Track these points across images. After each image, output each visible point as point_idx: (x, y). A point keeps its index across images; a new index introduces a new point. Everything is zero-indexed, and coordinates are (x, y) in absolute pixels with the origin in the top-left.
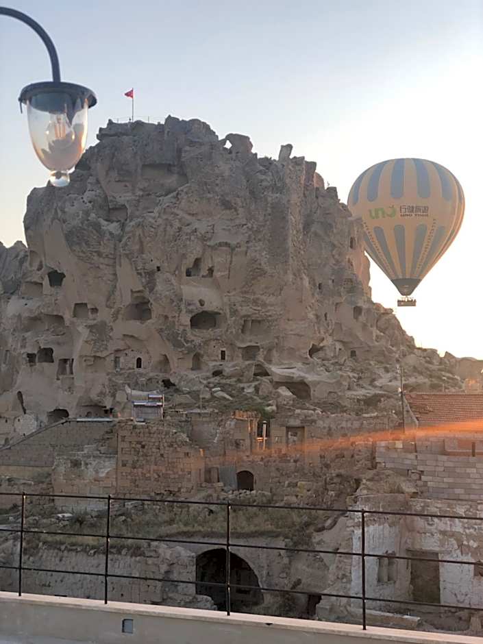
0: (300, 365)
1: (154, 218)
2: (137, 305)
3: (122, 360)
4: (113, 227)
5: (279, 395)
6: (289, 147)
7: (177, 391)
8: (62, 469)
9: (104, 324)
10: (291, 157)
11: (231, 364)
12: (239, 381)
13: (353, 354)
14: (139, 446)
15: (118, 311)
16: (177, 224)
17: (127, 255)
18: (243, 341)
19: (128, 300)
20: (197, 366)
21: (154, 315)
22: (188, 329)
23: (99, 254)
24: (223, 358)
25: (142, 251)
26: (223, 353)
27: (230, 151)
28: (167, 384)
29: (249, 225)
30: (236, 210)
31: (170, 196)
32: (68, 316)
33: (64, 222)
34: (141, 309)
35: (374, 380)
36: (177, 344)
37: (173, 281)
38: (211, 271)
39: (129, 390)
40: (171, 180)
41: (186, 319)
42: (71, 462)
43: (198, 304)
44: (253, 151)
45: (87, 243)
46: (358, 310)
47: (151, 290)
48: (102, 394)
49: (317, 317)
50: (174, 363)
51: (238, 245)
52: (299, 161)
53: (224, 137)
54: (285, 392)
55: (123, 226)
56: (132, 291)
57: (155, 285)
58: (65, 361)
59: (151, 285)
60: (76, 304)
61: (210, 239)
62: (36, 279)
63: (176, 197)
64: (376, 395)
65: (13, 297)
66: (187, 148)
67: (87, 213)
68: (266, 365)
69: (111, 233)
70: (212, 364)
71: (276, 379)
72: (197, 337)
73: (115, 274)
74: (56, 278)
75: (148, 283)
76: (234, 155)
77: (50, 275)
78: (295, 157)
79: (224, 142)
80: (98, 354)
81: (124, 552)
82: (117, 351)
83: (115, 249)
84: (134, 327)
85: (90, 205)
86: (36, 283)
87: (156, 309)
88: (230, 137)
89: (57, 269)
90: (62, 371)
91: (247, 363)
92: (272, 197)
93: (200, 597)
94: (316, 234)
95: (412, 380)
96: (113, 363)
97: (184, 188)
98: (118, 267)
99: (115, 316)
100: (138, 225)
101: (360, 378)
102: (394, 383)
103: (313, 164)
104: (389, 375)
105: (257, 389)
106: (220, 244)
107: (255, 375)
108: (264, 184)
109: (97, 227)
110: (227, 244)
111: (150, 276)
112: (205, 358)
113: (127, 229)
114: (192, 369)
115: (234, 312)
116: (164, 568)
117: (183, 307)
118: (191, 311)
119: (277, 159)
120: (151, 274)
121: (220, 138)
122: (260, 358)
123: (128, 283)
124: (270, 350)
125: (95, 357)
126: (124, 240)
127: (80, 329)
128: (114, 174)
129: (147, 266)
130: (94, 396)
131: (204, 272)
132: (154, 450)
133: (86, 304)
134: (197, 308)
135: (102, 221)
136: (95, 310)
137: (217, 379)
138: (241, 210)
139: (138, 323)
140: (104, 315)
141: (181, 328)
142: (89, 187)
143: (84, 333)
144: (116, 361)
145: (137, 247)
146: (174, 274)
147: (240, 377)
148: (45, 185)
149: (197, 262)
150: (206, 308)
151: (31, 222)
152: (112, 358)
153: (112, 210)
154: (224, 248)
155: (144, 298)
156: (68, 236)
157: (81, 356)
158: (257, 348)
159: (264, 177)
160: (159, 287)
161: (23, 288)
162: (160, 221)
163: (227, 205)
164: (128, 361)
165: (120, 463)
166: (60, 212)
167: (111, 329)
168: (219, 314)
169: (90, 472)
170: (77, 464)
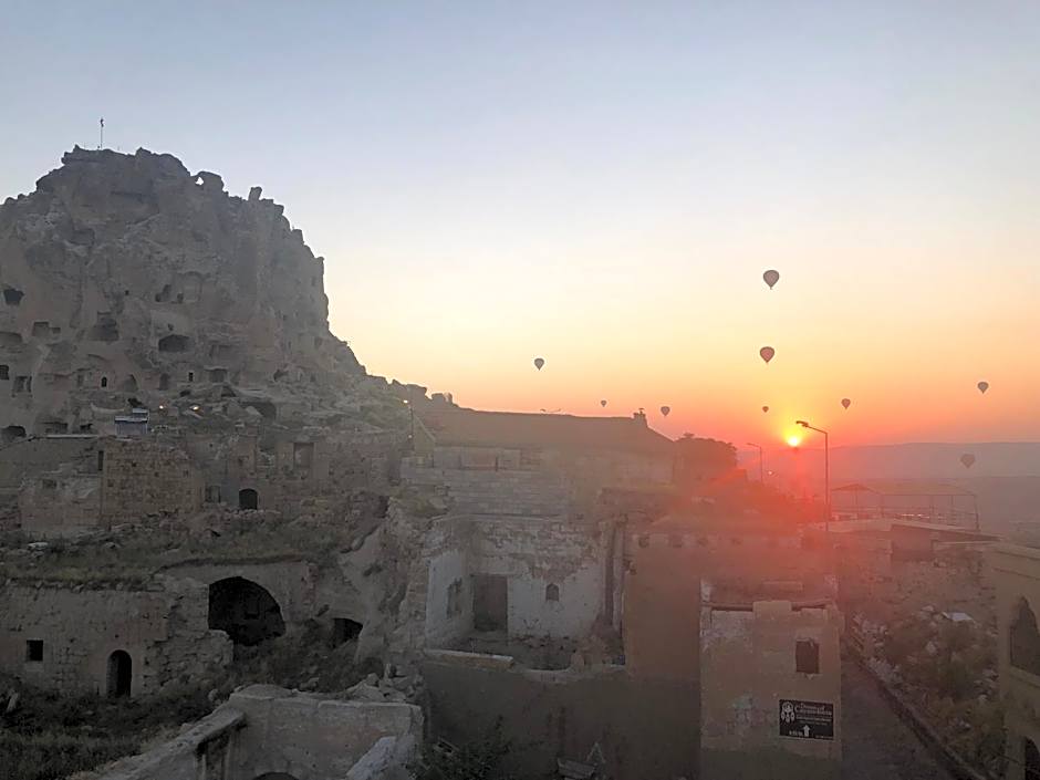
0: (265, 388)
1: (124, 244)
2: (103, 326)
3: (86, 379)
4: (79, 250)
5: (247, 415)
6: (259, 190)
8: (32, 490)
9: (67, 343)
10: (260, 199)
11: (198, 385)
12: (207, 401)
13: (313, 379)
14: (130, 465)
15: (83, 332)
16: (147, 252)
17: (93, 278)
18: (211, 365)
19: (94, 321)
20: (165, 381)
21: (121, 336)
22: (157, 351)
23: (63, 275)
24: (191, 379)
25: (109, 275)
26: (191, 375)
27: (201, 187)
28: (134, 403)
29: (219, 258)
30: (206, 243)
31: (140, 224)
32: (26, 335)
33: (24, 240)
34: (108, 330)
35: (333, 402)
36: (144, 366)
37: (142, 306)
38: (180, 297)
39: (94, 408)
40: (141, 210)
41: (155, 343)
42: (44, 482)
43: (167, 329)
44: (225, 190)
45: (50, 263)
46: (318, 341)
47: (120, 312)
48: (63, 411)
49: (282, 345)
50: (141, 383)
51: (208, 275)
52: (268, 203)
53: (196, 174)
54: (252, 411)
55: (90, 249)
56: (99, 313)
57: (123, 308)
58: (22, 378)
59: (119, 307)
60: (36, 324)
61: (181, 268)
63: (147, 226)
64: (336, 416)
66: (159, 180)
67: (50, 234)
68: (233, 387)
69: (77, 256)
70: (179, 385)
71: (243, 400)
72: (165, 359)
73: (80, 296)
74: (14, 296)
75: (117, 305)
76: (205, 191)
77: (6, 292)
78: (264, 199)
79: (196, 178)
80: (60, 373)
81: (119, 586)
82: (80, 370)
83: (81, 271)
84: (101, 347)
85: (53, 226)
87: (124, 331)
88: (202, 174)
89: (13, 287)
90: (20, 389)
91: (215, 384)
92: (242, 233)
93: (213, 632)
95: (368, 403)
96: (76, 382)
97: (155, 218)
98: (83, 289)
99: (79, 337)
100: (107, 249)
101: (321, 400)
102: (353, 405)
103: (282, 207)
104: (347, 398)
105: (225, 408)
106: (191, 273)
107: (223, 395)
108: (235, 220)
109: (62, 247)
110: (197, 274)
111: (118, 299)
112: (172, 380)
113: (94, 252)
114: (160, 389)
115: (203, 338)
116: (171, 602)
117: (152, 330)
118: (160, 335)
119: (247, 199)
120: (118, 297)
121: (192, 175)
122: (228, 380)
123: (95, 305)
124: (238, 373)
125: (57, 376)
126: (90, 263)
127: (40, 347)
128: (80, 198)
129: (115, 291)
130: (54, 413)
131: (174, 299)
132: (148, 468)
133: (47, 323)
134: (165, 332)
135: (67, 244)
136: (57, 330)
137: (185, 399)
138: (211, 243)
139: (104, 344)
140: (67, 334)
141: (150, 350)
142: (53, 208)
143: (46, 352)
144: (80, 379)
145: (105, 270)
146: (143, 298)
147: (207, 397)
149: (167, 288)
150: (176, 332)
152: (76, 376)
153: (79, 234)
154: (195, 277)
155: (112, 320)
156: (29, 255)
157: (40, 375)
158: (225, 371)
159: (234, 215)
160: (127, 311)
162: (130, 247)
163: (198, 238)
164: (92, 381)
165: (106, 483)
166: (19, 231)
167: (76, 348)
168: (187, 338)
169: (68, 494)
170: (51, 484)
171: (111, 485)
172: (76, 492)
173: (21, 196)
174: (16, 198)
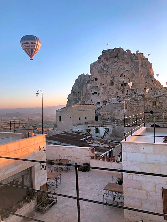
0: (142, 92)
1: (114, 67)
2: (111, 83)
3: (109, 93)
4: (106, 69)
5: (140, 97)
6: (138, 51)
7: (120, 98)
8: (116, 112)
9: (105, 87)
10: (139, 53)
11: (129, 92)
12: (131, 95)
13: (152, 89)
14: (131, 107)
15: (108, 85)
16: (118, 68)
17: (109, 74)
18: (131, 88)
19: (110, 82)
20: (123, 93)
21: (114, 84)
22: (121, 87)
23: (104, 74)
24: (128, 91)
25: (112, 73)
26: (128, 90)
27: (127, 53)
28: (118, 97)
29: (131, 66)
30: (129, 64)
31: (116, 62)
32: (99, 86)
33: (97, 69)
34: (112, 84)
35: (157, 94)
36: (119, 89)
38: (125, 76)
39: (112, 98)
40: (116, 59)
41: (121, 85)
42: (118, 110)
44: (131, 52)
45: (102, 72)
46: (152, 81)
47: (114, 80)
48: (106, 99)
49: (145, 82)
50: (119, 93)
51: (130, 70)
53: (126, 50)
55: (108, 69)
56: (110, 81)
57: (114, 79)
58: (99, 94)
60: (100, 84)
61: (124, 70)
63: (117, 63)
64: (158, 96)
65: (89, 84)
66: (119, 53)
67: (101, 67)
68: (136, 92)
69: (106, 70)
70: (126, 93)
71: (138, 94)
73: (107, 78)
74: (96, 79)
75: (113, 79)
76: (128, 54)
77: (95, 79)
79: (126, 51)
80: (105, 92)
82: (108, 91)
83: (107, 73)
84: (111, 87)
85: (102, 66)
86: (93, 81)
87: (115, 83)
88: (127, 50)
90: (98, 96)
91: (132, 92)
92: (135, 61)
94: (144, 67)
95: (165, 93)
96: (107, 94)
97: (119, 61)
98: (107, 76)
99: (107, 85)
100: (111, 68)
101: (154, 93)
102: (161, 94)
103: (143, 54)
104: (160, 92)
105: (135, 96)
106: (126, 71)
107: (134, 94)
108: (134, 58)
109: (103, 69)
110: (127, 70)
113: (109, 69)
114: (122, 94)
117: (120, 83)
118: (121, 83)
119: (136, 53)
120: (113, 77)
122: (135, 91)
123: (110, 79)
124: (136, 89)
125: (104, 93)
126: (108, 72)
127: (101, 88)
128: (106, 59)
130: (104, 99)
132: (135, 107)
133: (102, 84)
134: (122, 83)
135: (104, 69)
136: (104, 84)
137: (127, 95)
138: (130, 64)
139: (112, 86)
140: (105, 85)
141: (120, 87)
142: (101, 62)
143: (102, 89)
145: (111, 72)
146: (118, 77)
147: (131, 94)
148: (93, 63)
149: (122, 74)
150: (124, 82)
151: (91, 70)
152: (107, 93)
153: (105, 66)
154: (127, 71)
155: (112, 82)
156: (98, 72)
157: (102, 93)
158: (134, 89)
159: (133, 57)
160: (115, 79)
161: (90, 82)
162: (115, 67)
163: (127, 63)
166: (96, 67)
167: (107, 88)
168: (126, 83)
169: (122, 112)
171: (129, 110)
173: (96, 61)
174: (95, 62)
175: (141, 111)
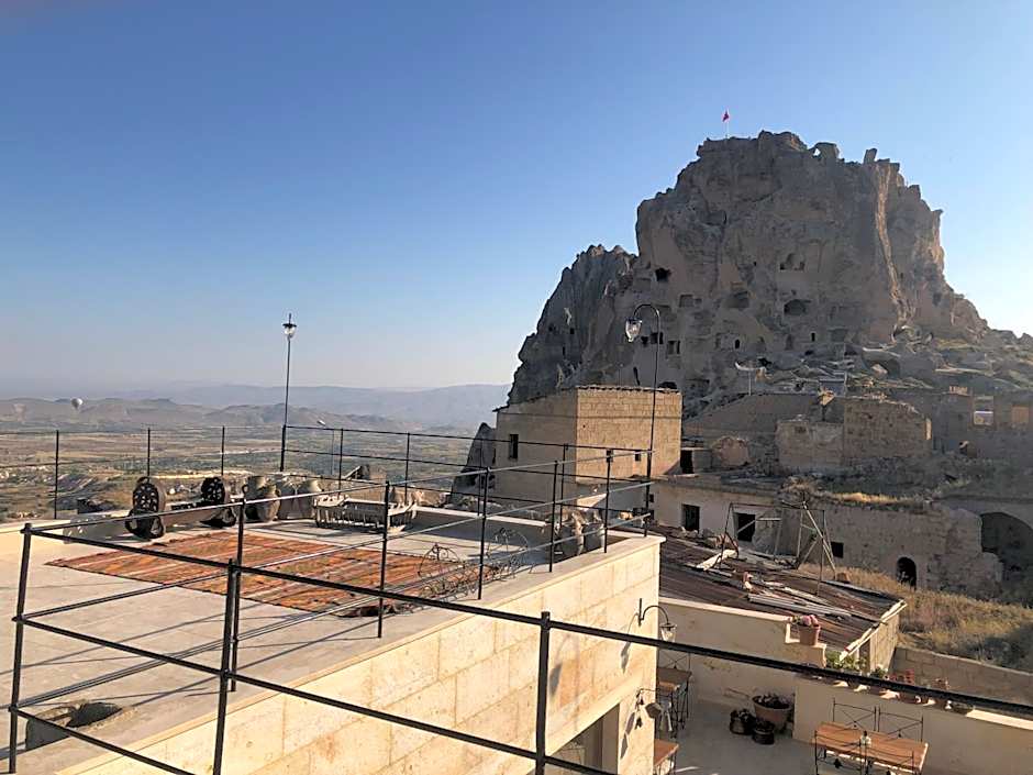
1: (751, 220)
2: (735, 296)
3: (722, 342)
4: (715, 229)
5: (874, 372)
6: (875, 151)
7: (777, 368)
8: (787, 434)
9: (707, 312)
10: (876, 160)
11: (821, 345)
14: (866, 417)
15: (719, 301)
16: (771, 224)
17: (727, 253)
18: (832, 326)
19: (728, 290)
20: (790, 346)
21: (751, 302)
22: (783, 316)
23: (702, 252)
24: (813, 339)
25: (741, 249)
26: (813, 335)
27: (819, 157)
28: (763, 362)
29: (837, 223)
30: (824, 210)
31: (765, 200)
32: (674, 307)
33: (673, 226)
34: (739, 299)
36: (773, 328)
37: (768, 274)
38: (802, 265)
40: (765, 187)
41: (781, 307)
42: (796, 428)
43: (791, 293)
44: (840, 157)
45: (692, 244)
46: (937, 297)
47: (749, 282)
48: (705, 370)
50: (769, 345)
51: (828, 241)
52: (884, 163)
53: (813, 146)
54: (878, 369)
55: (723, 229)
56: (733, 284)
57: (753, 278)
58: (672, 343)
59: (749, 279)
60: (682, 296)
61: (802, 237)
62: (646, 276)
63: (771, 201)
64: (966, 373)
65: (627, 291)
66: (781, 158)
67: (692, 218)
68: (855, 346)
69: (713, 235)
70: (804, 345)
71: (868, 358)
72: (790, 321)
73: (717, 270)
74: (662, 275)
75: (747, 276)
76: (822, 162)
77: (657, 272)
78: (880, 160)
79: (813, 150)
80: (702, 337)
81: (901, 510)
82: (718, 334)
83: (716, 249)
84: (733, 314)
85: (694, 212)
86: (644, 279)
87: (754, 299)
88: (818, 146)
89: (663, 267)
90: (671, 352)
91: (837, 343)
92: (858, 197)
93: (985, 554)
94: (899, 229)
96: (714, 345)
97: (779, 193)
98: (719, 264)
99: (717, 305)
100: (739, 227)
103: (897, 165)
106: (812, 241)
107: (846, 354)
108: (852, 185)
109: (701, 229)
110: (817, 241)
111: (748, 270)
112: (797, 340)
113: (727, 231)
114: (787, 349)
115: (824, 300)
116: (948, 526)
117: (778, 297)
118: (785, 300)
119: (861, 162)
120: (748, 268)
121: (809, 148)
122: (849, 339)
123: (729, 275)
124: (857, 332)
125: (701, 340)
126: (725, 240)
127: (686, 316)
128: (714, 184)
129: (746, 262)
130: (699, 372)
131: (797, 265)
132: (883, 420)
133: (690, 296)
134: (790, 297)
135: (706, 226)
136: (699, 300)
137: (809, 358)
138: (829, 210)
139: (737, 310)
140: (707, 303)
141: (776, 315)
142: (692, 196)
143: (691, 320)
144: (717, 343)
145: (737, 245)
146: (769, 267)
148: (653, 197)
149: (790, 257)
150: (798, 297)
151: (641, 229)
152: (715, 340)
153: (710, 216)
154: (815, 244)
155: (741, 289)
156: (677, 239)
157: (687, 339)
158: (846, 331)
159: (850, 180)
160: (757, 280)
161: (634, 283)
162: (757, 223)
163: (816, 206)
164: (727, 343)
165: (846, 430)
166: (669, 220)
167: (714, 316)
168: (809, 302)
169: (815, 437)
170: (801, 430)
171: (850, 433)
172: (822, 437)
173: (669, 190)
174: (664, 192)
175: (913, 439)
